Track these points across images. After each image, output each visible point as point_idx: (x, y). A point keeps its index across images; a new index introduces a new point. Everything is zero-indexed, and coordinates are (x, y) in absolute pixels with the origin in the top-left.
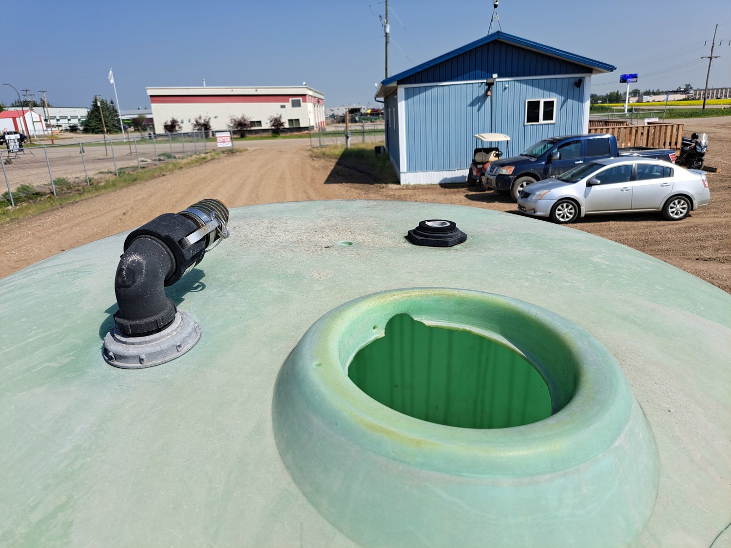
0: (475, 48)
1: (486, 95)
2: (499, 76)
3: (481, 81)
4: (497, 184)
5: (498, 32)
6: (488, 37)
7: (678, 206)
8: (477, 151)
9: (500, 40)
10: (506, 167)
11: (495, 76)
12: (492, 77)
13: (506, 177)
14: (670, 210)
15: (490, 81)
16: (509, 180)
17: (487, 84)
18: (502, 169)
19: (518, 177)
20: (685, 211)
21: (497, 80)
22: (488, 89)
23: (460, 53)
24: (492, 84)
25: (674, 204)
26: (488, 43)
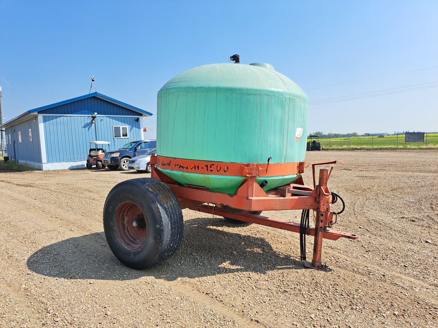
0: (84, 99)
1: (92, 123)
2: (98, 114)
3: (89, 115)
5: (96, 93)
9: (97, 96)
12: (94, 114)
17: (92, 117)
26: (90, 97)
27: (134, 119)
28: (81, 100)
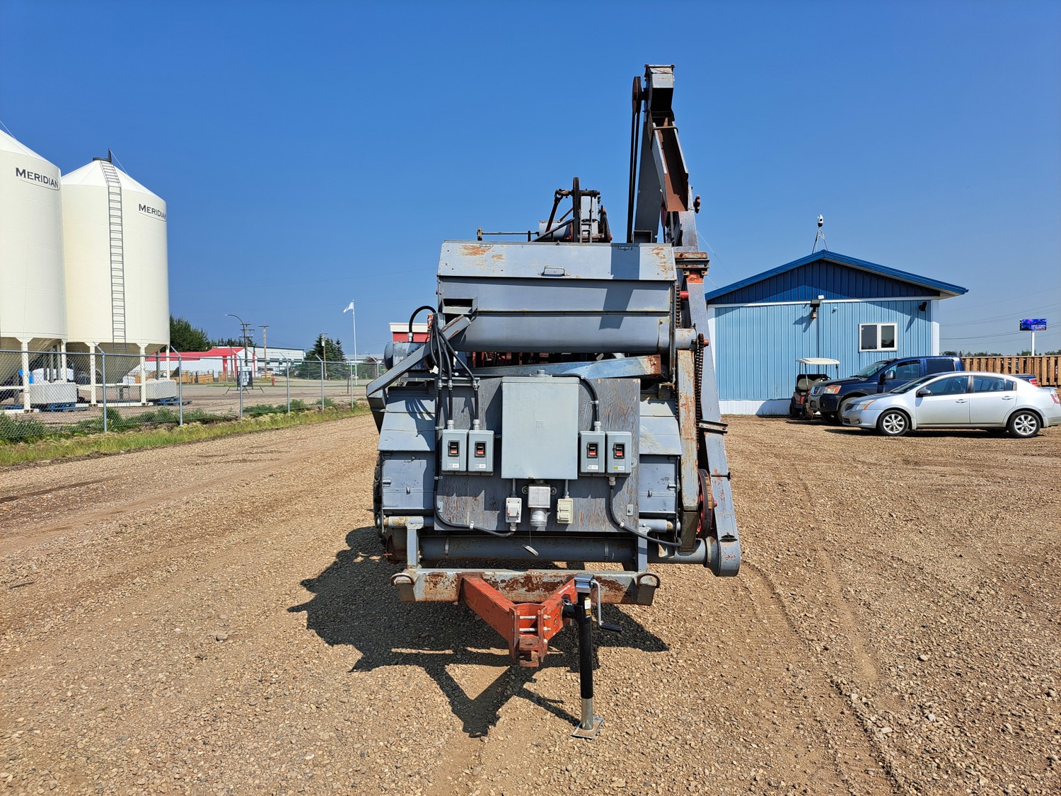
0: (797, 268)
1: (811, 318)
2: (826, 298)
3: (805, 302)
4: (821, 404)
5: (823, 251)
6: (813, 255)
7: (1025, 422)
8: (801, 377)
9: (825, 259)
10: (831, 386)
11: (821, 297)
12: (817, 298)
13: (832, 397)
14: (1016, 427)
15: (815, 302)
16: (835, 401)
17: (812, 305)
18: (826, 388)
19: (846, 397)
20: (1034, 429)
21: (824, 301)
22: (814, 311)
23: (780, 272)
24: (818, 305)
25: (1020, 419)
26: (812, 263)
27: (916, 305)
28: (792, 270)
